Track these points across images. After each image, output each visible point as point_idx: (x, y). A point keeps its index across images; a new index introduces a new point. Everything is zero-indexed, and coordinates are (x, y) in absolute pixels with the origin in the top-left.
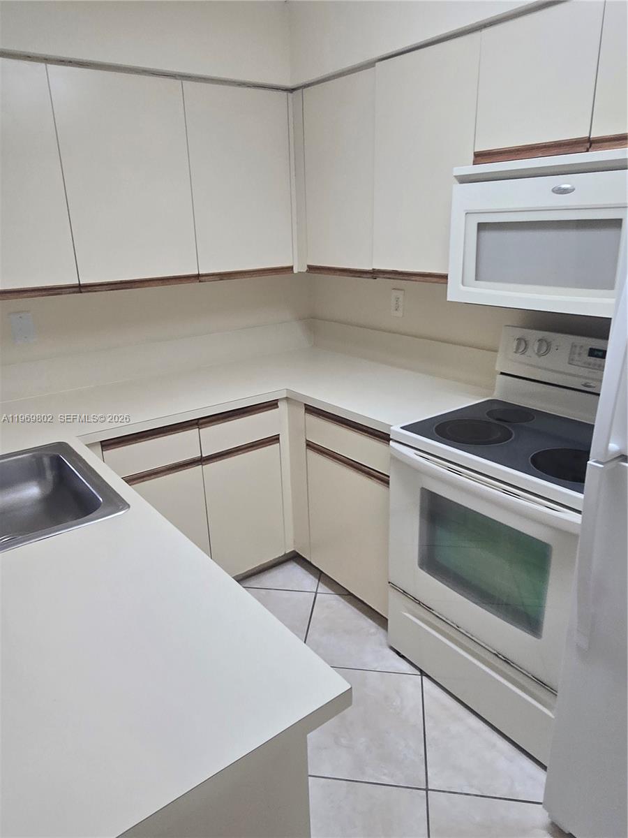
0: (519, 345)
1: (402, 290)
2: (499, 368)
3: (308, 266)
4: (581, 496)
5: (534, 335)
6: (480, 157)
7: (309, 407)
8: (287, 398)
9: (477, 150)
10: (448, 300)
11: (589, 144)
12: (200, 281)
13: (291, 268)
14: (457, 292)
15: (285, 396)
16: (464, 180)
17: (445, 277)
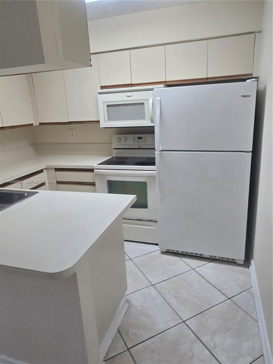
0: (118, 140)
1: (74, 129)
2: (113, 147)
3: (39, 123)
4: (155, 167)
5: (122, 136)
6: (102, 87)
7: (56, 169)
8: (46, 168)
9: (101, 85)
10: (101, 127)
11: (132, 85)
12: (4, 129)
13: (33, 124)
14: (103, 124)
15: (45, 168)
16: (100, 93)
17: (99, 121)
